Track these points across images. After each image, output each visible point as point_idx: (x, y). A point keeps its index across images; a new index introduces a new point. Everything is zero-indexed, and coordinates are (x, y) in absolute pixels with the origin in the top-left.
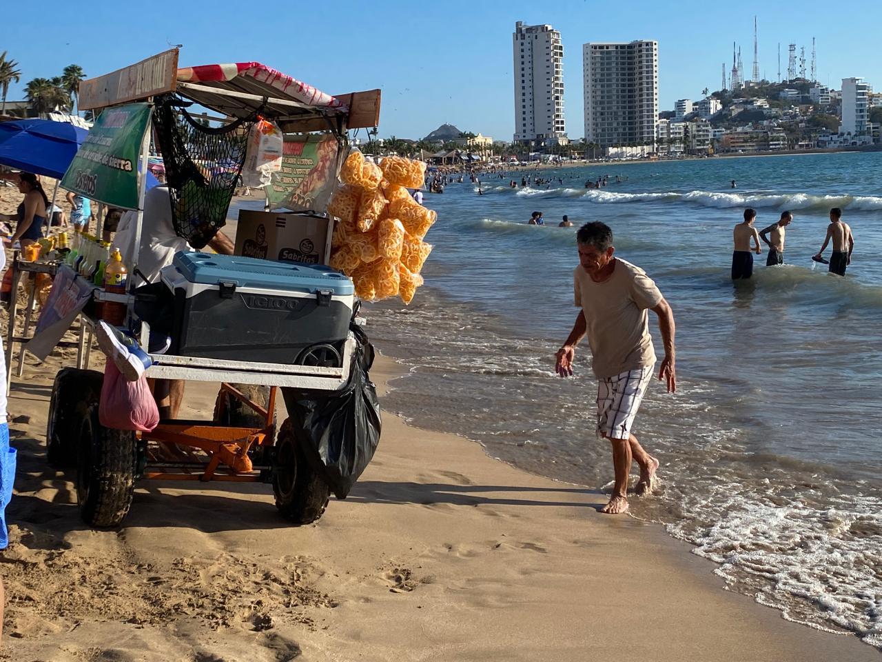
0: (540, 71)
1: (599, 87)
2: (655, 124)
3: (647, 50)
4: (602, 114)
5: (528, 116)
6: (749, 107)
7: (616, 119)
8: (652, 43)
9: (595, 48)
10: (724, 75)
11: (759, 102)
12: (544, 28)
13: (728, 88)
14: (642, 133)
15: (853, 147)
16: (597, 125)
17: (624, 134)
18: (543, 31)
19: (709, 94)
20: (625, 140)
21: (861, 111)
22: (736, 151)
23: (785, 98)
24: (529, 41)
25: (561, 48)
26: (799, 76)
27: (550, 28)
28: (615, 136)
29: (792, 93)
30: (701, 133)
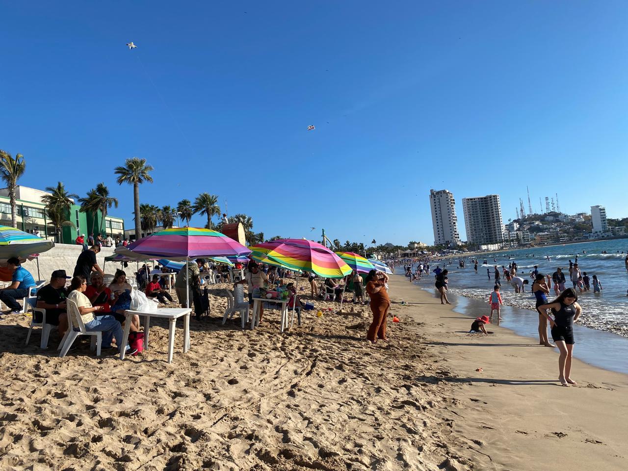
0: (444, 211)
1: (472, 218)
2: (502, 233)
3: (494, 199)
4: (475, 230)
5: (440, 233)
6: (532, 225)
7: (482, 232)
8: (496, 196)
9: (469, 200)
10: (517, 212)
11: (537, 223)
12: (444, 191)
13: (520, 218)
14: (496, 238)
15: (603, 238)
16: (473, 235)
17: (487, 239)
18: (444, 193)
19: (512, 221)
20: (487, 241)
21: (604, 221)
22: (544, 244)
23: (548, 221)
24: (438, 198)
25: (454, 200)
26: (552, 211)
27: (447, 191)
28: (483, 240)
29: (551, 218)
30: (525, 236)
